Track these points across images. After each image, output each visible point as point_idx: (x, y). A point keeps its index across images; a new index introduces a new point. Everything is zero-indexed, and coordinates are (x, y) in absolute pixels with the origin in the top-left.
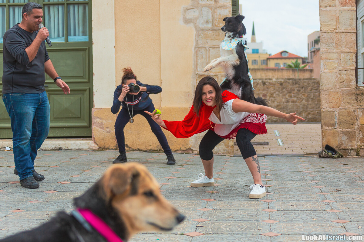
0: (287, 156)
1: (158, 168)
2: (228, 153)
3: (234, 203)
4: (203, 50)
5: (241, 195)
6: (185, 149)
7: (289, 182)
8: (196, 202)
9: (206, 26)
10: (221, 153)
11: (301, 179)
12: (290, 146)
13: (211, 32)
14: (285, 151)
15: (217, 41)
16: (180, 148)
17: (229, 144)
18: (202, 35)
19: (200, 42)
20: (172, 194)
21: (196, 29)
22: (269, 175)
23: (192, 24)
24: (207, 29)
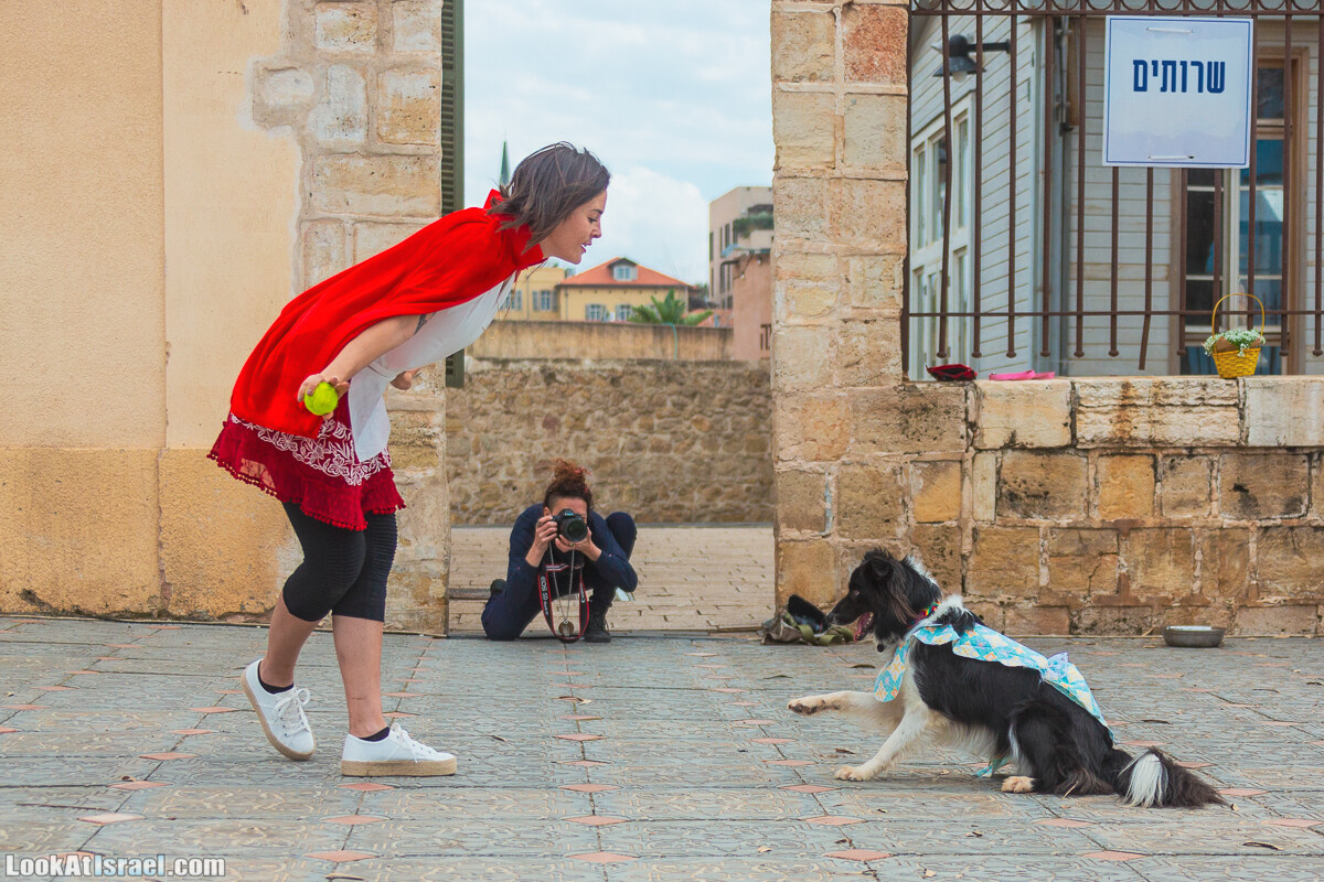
0: (649, 638)
1: (162, 678)
2: (427, 623)
3: (461, 797)
4: (331, 229)
5: (488, 768)
6: (260, 610)
7: (663, 725)
8: (319, 793)
9: (343, 137)
10: (400, 626)
11: (706, 713)
12: (656, 602)
13: (362, 163)
14: (640, 619)
15: (385, 196)
16: (242, 606)
17: (431, 593)
18: (327, 171)
19: (320, 200)
20: (223, 767)
21: (304, 146)
22: (585, 701)
23: (289, 128)
24: (345, 150)
